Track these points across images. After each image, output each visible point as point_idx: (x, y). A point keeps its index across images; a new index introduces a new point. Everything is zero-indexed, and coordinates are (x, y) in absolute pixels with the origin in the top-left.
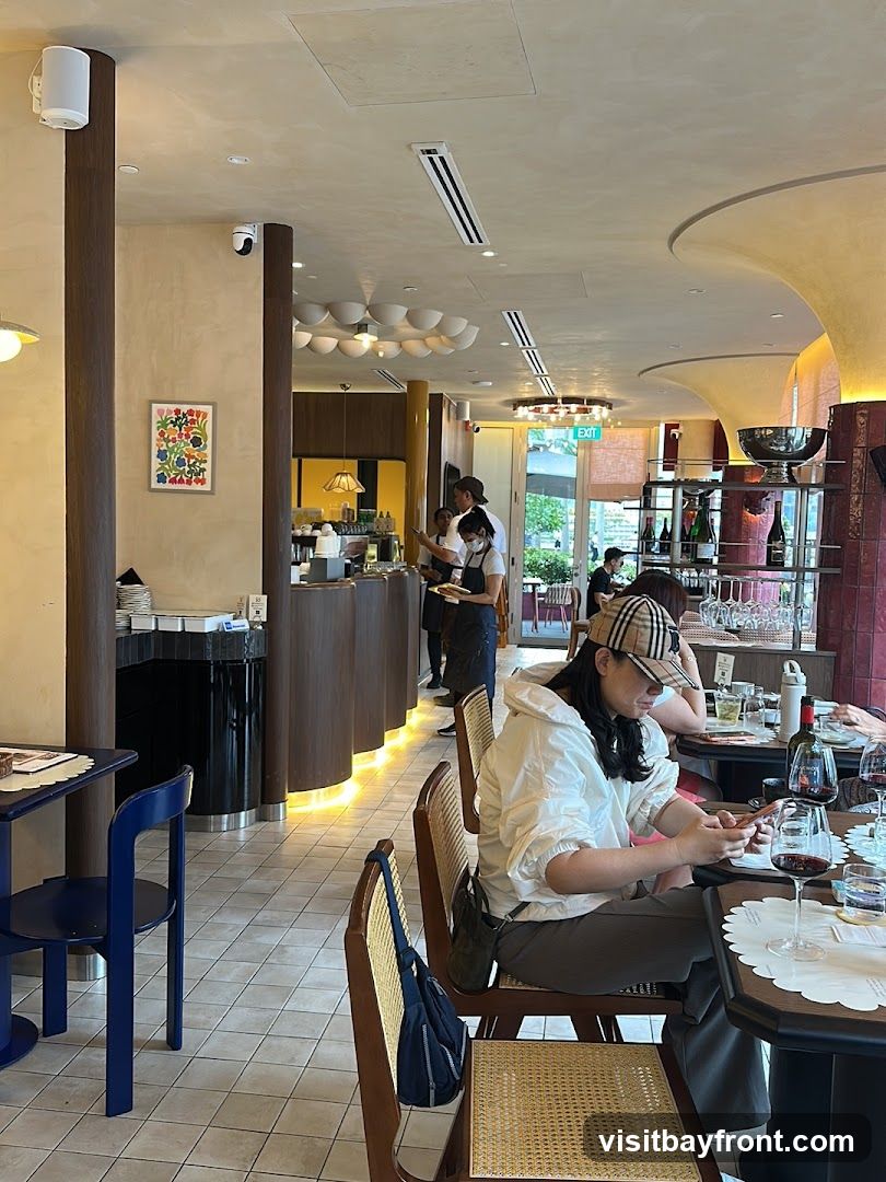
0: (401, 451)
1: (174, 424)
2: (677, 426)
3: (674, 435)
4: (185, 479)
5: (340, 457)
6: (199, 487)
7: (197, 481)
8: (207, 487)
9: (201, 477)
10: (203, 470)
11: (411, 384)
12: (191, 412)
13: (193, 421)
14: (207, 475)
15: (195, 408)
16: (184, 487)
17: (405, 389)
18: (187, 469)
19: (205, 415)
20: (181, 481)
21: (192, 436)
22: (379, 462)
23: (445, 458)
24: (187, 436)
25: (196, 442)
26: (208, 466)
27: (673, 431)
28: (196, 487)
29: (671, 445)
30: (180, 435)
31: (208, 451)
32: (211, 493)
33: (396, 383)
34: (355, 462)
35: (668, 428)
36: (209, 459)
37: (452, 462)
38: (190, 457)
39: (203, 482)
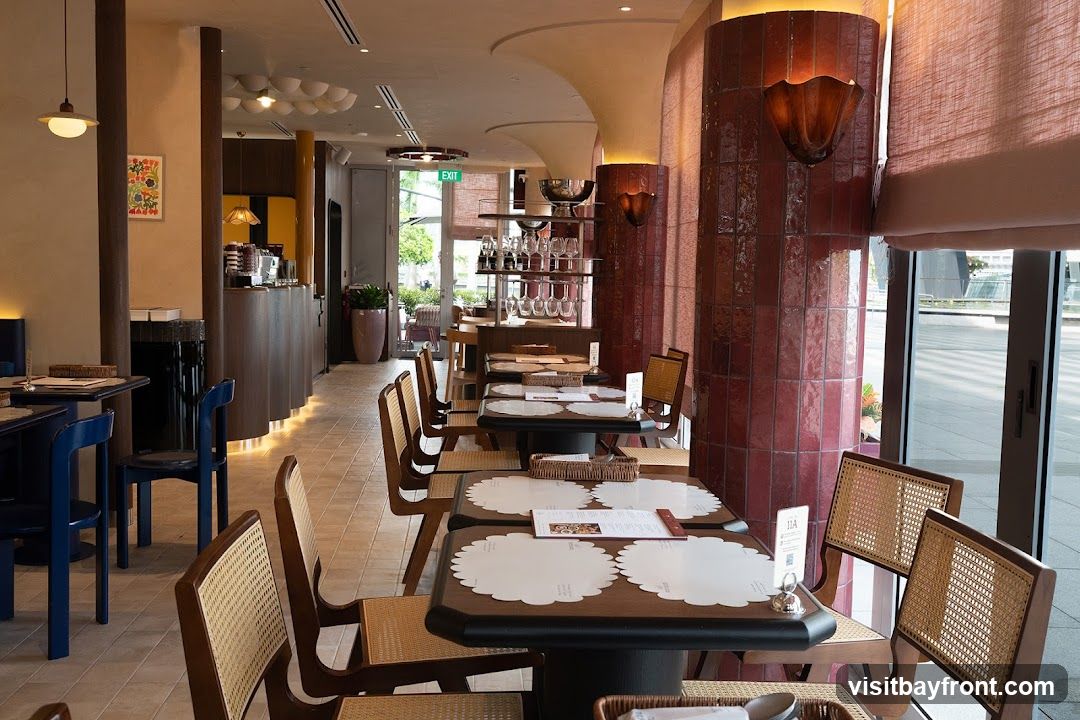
0: (291, 188)
1: (133, 170)
2: (523, 172)
3: (521, 180)
4: (142, 210)
5: (237, 193)
6: (152, 216)
7: (151, 212)
8: (159, 216)
9: (154, 209)
10: (155, 204)
11: (299, 133)
12: (145, 161)
13: (147, 168)
14: (159, 207)
15: (149, 158)
16: (143, 216)
17: (294, 137)
18: (143, 203)
19: (157, 164)
20: (139, 212)
21: (147, 179)
22: (269, 199)
23: (329, 195)
24: (143, 179)
25: (150, 183)
26: (159, 201)
27: (521, 176)
28: (149, 216)
29: (520, 189)
30: (138, 178)
31: (160, 190)
32: (162, 220)
33: (285, 132)
34: (248, 198)
35: (517, 173)
36: (160, 196)
37: (334, 199)
38: (145, 194)
39: (156, 212)
